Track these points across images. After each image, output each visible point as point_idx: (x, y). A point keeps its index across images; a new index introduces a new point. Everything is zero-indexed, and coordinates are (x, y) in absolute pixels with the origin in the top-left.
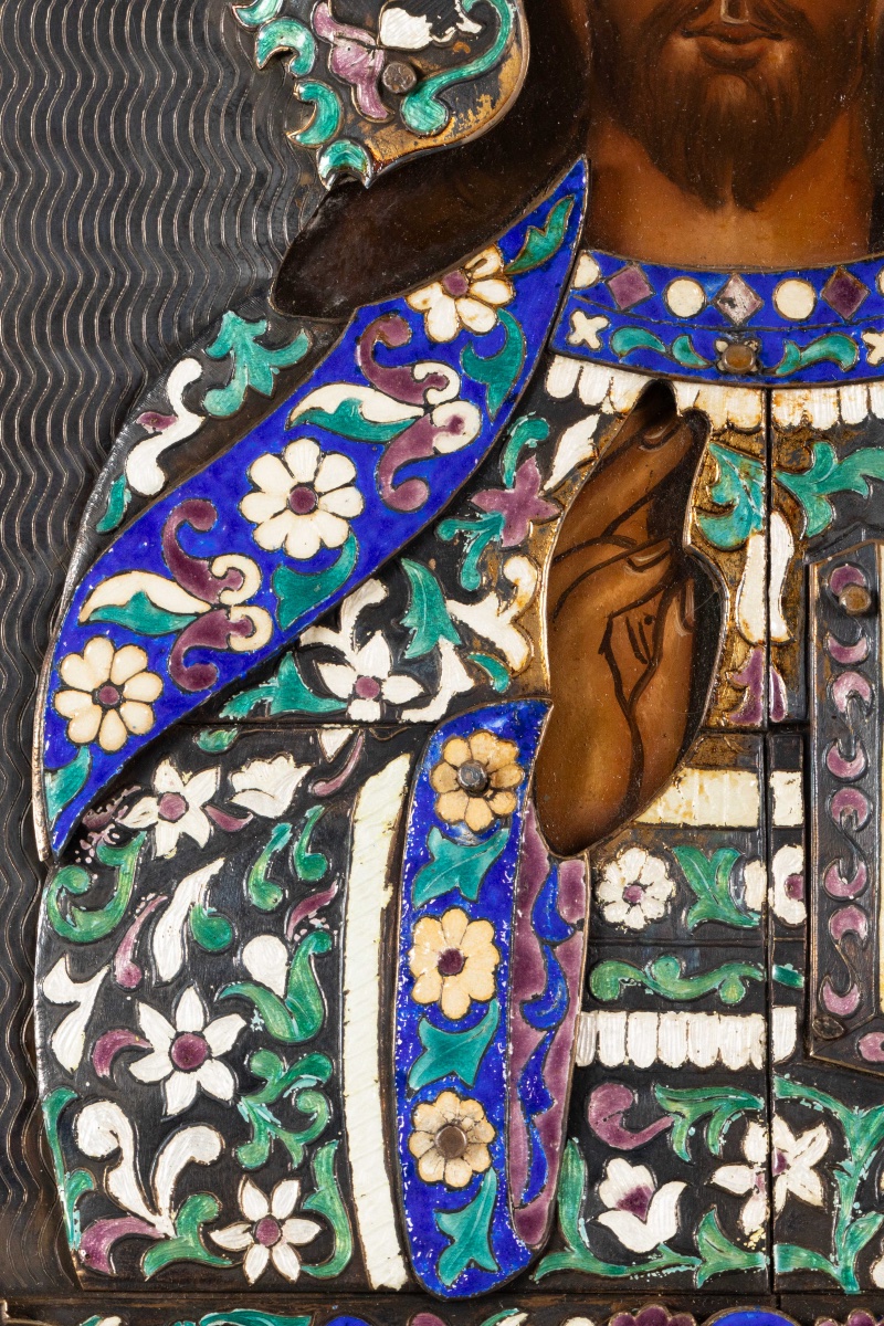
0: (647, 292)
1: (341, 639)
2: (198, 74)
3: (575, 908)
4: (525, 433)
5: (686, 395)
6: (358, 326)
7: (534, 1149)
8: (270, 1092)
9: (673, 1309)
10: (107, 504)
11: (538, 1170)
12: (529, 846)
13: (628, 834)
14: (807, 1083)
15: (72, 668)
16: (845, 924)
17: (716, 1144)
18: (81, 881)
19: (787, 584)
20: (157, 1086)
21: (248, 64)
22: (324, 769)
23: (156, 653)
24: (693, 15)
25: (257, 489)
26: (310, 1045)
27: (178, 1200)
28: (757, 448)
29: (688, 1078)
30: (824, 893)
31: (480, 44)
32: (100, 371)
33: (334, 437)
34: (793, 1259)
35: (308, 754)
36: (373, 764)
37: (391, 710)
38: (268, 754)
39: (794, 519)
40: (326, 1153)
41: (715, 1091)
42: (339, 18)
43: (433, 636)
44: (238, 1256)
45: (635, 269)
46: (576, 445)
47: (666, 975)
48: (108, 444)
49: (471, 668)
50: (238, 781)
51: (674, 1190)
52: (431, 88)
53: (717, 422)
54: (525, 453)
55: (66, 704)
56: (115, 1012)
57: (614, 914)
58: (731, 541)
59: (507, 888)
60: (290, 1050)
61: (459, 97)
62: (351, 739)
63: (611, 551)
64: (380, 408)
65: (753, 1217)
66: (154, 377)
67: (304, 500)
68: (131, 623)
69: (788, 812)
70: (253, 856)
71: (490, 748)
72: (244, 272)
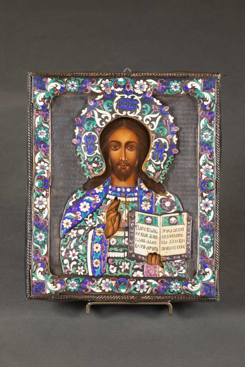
0: (115, 189)
1: (88, 219)
2: (76, 168)
3: (108, 243)
4: (104, 201)
5: (119, 198)
6: (90, 191)
7: (104, 264)
8: (81, 259)
9: (116, 278)
10: (67, 207)
11: (104, 266)
12: (104, 238)
13: (112, 237)
14: (128, 259)
15: (64, 221)
16: (131, 245)
17: (120, 264)
18: (65, 240)
19: (127, 215)
20: (71, 258)
21: (80, 167)
22: (86, 231)
23: (72, 220)
24: (120, 164)
25: (81, 206)
26: (84, 255)
27: (73, 268)
28: (125, 203)
29: (117, 258)
30: (130, 242)
31: (101, 167)
32: (67, 194)
33: (88, 201)
34: (126, 274)
35: (85, 229)
36: (90, 230)
37: (92, 225)
38: (81, 229)
39: (128, 209)
40: (86, 264)
41: (120, 259)
42: (89, 164)
43: (96, 219)
44: (78, 273)
45: (114, 187)
46: (109, 202)
47: (116, 249)
48: (67, 201)
49: (99, 222)
50: (78, 231)
51: (116, 268)
52: (97, 170)
53: (121, 201)
54: (104, 203)
55: (64, 224)
56: (67, 251)
57: (111, 244)
58: (122, 211)
59: (102, 241)
60: (83, 255)
61: (99, 171)
62: (88, 228)
63: (112, 212)
64: (92, 199)
65: (123, 270)
66: (72, 195)
67: (85, 207)
68: (69, 217)
69: (127, 235)
70: (80, 238)
71: (101, 229)
72: (80, 186)
